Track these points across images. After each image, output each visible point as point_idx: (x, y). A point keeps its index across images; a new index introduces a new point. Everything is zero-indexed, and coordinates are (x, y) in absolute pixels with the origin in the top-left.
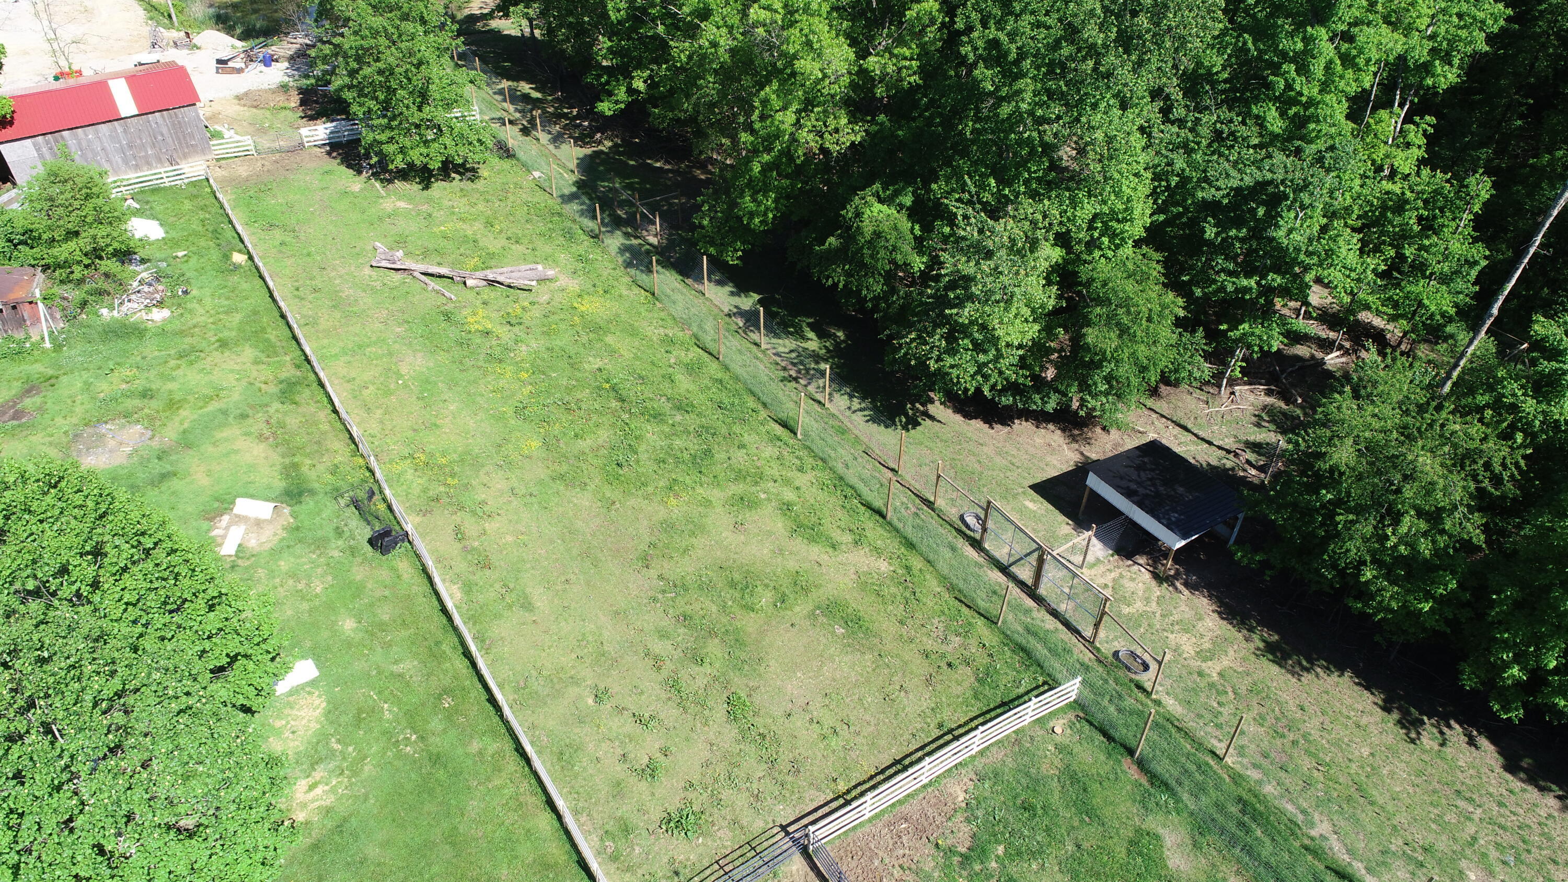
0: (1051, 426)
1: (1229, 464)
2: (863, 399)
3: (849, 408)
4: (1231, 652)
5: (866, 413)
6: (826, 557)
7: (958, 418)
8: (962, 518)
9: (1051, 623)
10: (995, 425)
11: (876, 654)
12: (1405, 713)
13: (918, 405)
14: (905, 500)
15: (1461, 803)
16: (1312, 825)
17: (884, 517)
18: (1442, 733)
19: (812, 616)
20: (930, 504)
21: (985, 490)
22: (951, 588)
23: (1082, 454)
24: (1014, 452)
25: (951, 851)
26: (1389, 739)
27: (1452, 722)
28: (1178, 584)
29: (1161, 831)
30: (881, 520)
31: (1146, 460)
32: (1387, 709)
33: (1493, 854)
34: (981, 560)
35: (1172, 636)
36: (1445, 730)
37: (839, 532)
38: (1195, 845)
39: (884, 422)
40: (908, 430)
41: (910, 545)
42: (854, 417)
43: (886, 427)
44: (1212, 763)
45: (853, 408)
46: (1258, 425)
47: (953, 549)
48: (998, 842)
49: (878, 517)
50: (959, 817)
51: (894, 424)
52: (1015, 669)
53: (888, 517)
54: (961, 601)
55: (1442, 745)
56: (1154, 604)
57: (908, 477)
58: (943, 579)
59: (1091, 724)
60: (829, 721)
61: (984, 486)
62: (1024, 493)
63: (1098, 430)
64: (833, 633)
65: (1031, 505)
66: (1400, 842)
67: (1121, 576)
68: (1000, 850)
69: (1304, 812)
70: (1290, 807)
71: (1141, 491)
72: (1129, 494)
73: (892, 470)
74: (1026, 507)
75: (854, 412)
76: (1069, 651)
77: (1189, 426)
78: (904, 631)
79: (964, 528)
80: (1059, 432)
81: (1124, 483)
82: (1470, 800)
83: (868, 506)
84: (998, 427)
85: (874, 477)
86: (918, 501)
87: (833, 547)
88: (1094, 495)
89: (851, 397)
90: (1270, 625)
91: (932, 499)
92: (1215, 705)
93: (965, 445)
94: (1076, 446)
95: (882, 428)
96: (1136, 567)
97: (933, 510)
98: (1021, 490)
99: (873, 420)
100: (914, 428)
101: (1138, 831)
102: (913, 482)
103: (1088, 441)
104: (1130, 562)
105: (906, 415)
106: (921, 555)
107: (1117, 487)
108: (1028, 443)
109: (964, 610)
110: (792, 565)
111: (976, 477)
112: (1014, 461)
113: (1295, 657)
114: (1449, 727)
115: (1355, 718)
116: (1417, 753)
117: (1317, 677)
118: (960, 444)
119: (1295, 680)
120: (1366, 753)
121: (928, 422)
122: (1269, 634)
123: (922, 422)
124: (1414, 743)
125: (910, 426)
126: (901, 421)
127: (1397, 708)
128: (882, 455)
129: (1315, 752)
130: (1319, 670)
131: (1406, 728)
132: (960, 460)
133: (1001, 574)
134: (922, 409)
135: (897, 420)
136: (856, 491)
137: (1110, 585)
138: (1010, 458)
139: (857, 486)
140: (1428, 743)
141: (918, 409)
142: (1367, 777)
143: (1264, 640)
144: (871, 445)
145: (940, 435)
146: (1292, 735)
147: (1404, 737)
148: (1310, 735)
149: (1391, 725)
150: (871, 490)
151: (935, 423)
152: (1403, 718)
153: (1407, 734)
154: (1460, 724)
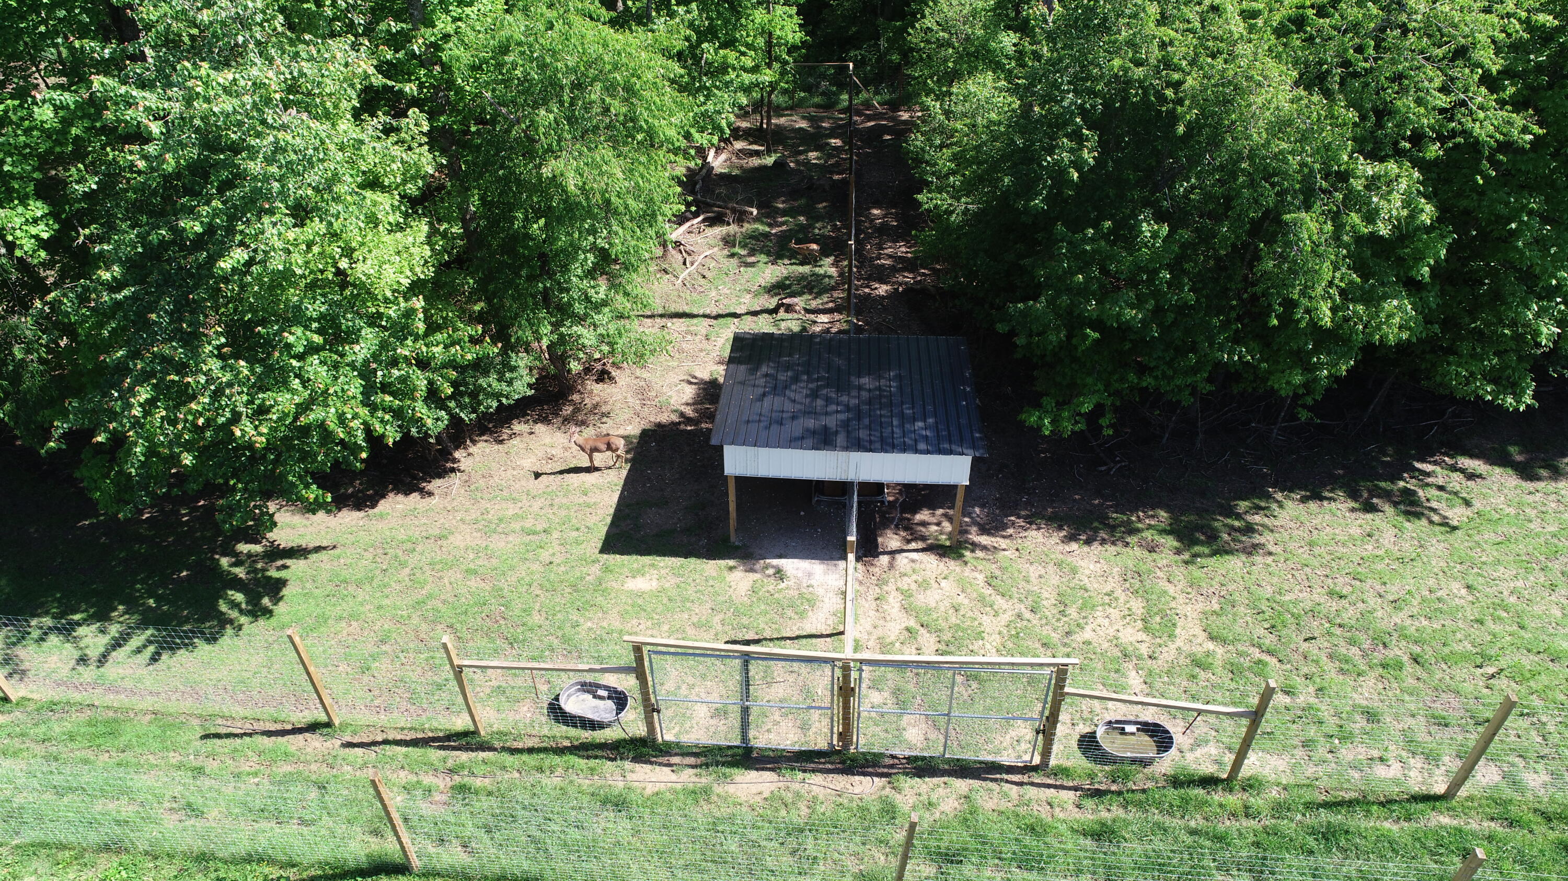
1: (794, 325)
2: (102, 616)
3: (83, 660)
4: (1170, 588)
5: (136, 641)
7: (349, 518)
8: (557, 712)
9: (945, 795)
10: (428, 487)
12: (1387, 495)
13: (244, 548)
14: (404, 777)
17: (404, 870)
20: (465, 740)
21: (536, 619)
24: (511, 510)
26: (1439, 547)
34: (688, 777)
35: (1087, 634)
36: (1433, 480)
40: (268, 613)
42: (111, 670)
43: (212, 639)
44: (1448, 821)
45: (94, 653)
46: (747, 264)
47: (619, 804)
51: (224, 622)
56: (1000, 602)
57: (363, 717)
61: (527, 611)
62: (607, 569)
65: (640, 584)
67: (906, 594)
72: (826, 438)
73: (313, 727)
74: (640, 594)
75: (103, 659)
79: (586, 735)
80: (540, 428)
85: (285, 781)
86: (434, 755)
89: (67, 631)
91: (461, 723)
93: (413, 560)
94: (589, 431)
95: (203, 649)
96: (902, 559)
97: (484, 747)
98: (595, 569)
99: (166, 646)
100: (277, 599)
102: (383, 719)
104: (884, 559)
105: (237, 584)
108: (514, 479)
111: (494, 606)
112: (528, 524)
113: (1216, 524)
114: (1428, 474)
115: (1381, 552)
116: (1477, 538)
117: (1272, 531)
118: (403, 565)
119: (1269, 560)
120: (1464, 592)
121: (297, 567)
122: (1153, 516)
123: (282, 574)
124: (1455, 528)
125: (266, 601)
126: (234, 605)
127: (1372, 496)
128: (258, 713)
129: (1446, 650)
130: (1257, 518)
131: (1418, 516)
132: (430, 596)
133: (753, 775)
134: (257, 548)
135: (223, 607)
136: (272, 862)
137: (912, 623)
138: (516, 526)
139: (262, 845)
140: (1457, 514)
141: (249, 555)
142: (1522, 627)
143: (1162, 532)
144: (211, 707)
145: (345, 574)
146: (1398, 651)
147: (1437, 528)
148: (1403, 628)
149: (1407, 524)
150: (303, 822)
151: (313, 557)
152: (1395, 504)
153: (1431, 522)
154: (1423, 461)
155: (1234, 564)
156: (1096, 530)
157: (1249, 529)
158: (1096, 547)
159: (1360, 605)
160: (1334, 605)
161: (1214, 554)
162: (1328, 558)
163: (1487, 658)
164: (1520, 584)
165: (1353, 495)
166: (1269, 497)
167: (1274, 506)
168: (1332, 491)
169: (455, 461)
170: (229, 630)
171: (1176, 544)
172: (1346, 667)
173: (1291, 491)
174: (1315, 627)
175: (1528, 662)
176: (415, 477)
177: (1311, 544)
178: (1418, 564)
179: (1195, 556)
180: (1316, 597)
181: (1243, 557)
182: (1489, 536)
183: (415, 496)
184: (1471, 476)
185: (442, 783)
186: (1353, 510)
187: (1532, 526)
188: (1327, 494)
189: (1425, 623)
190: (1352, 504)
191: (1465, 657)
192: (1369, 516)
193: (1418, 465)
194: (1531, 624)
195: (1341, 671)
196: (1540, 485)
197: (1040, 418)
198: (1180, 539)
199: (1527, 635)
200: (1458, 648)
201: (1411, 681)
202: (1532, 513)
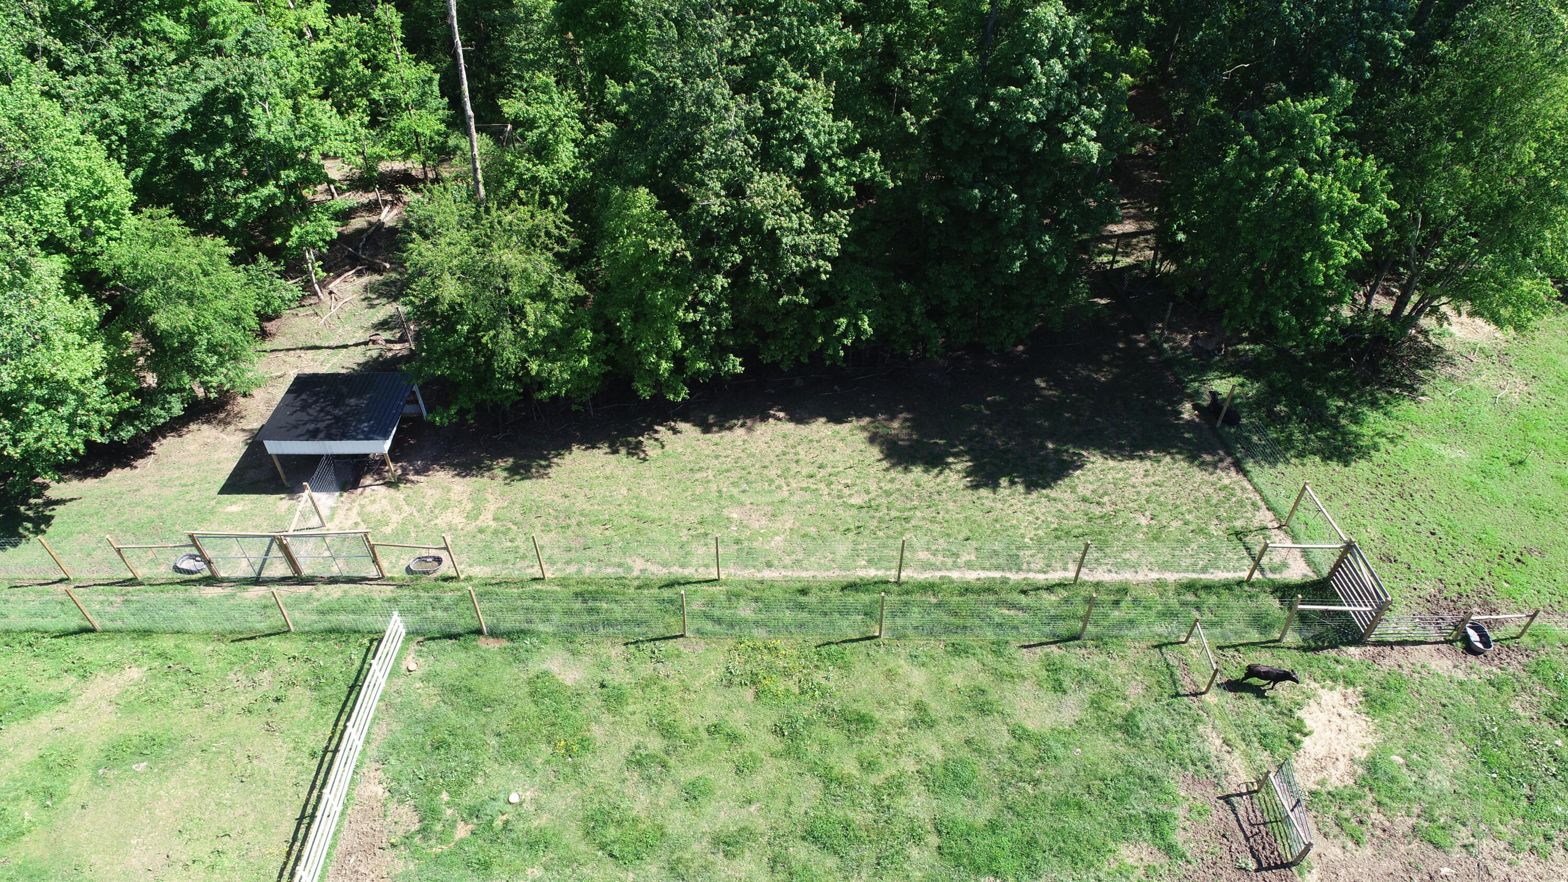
0: (193, 427)
1: (375, 354)
4: (490, 497)
6: (61, 717)
7: (90, 482)
8: (177, 569)
9: (336, 591)
10: (135, 464)
11: (198, 753)
12: (627, 444)
13: (32, 501)
14: (101, 598)
15: (698, 476)
16: (630, 569)
17: (93, 630)
18: (656, 440)
19: (98, 780)
20: (132, 582)
21: (177, 527)
22: (221, 637)
23: (244, 430)
24: (177, 474)
25: (408, 837)
26: (631, 470)
27: (656, 427)
28: (411, 477)
29: (544, 667)
30: (92, 635)
31: (304, 397)
32: (615, 452)
33: (735, 491)
34: (228, 590)
35: (438, 521)
36: (656, 436)
37: (54, 682)
38: (574, 653)
39: (10, 544)
40: (44, 532)
41: (147, 633)
43: (15, 545)
44: (539, 587)
46: (372, 306)
47: (192, 602)
48: (438, 793)
49: (86, 636)
50: (392, 806)
51: (21, 536)
52: (338, 653)
53: (98, 626)
54: (240, 640)
55: (663, 447)
56: (406, 508)
57: (85, 575)
58: (206, 636)
59: (433, 639)
60: (203, 850)
61: (173, 525)
62: (219, 502)
63: (240, 400)
64: (136, 775)
65: (234, 509)
66: (685, 532)
67: (362, 506)
68: (445, 796)
69: (620, 565)
70: (610, 570)
71: (321, 425)
72: (313, 435)
73: (61, 581)
74: (231, 514)
76: (370, 600)
77: (318, 344)
78: (208, 710)
79: (187, 577)
80: (205, 427)
81: (302, 429)
82: (700, 469)
83: (66, 634)
84: (140, 463)
85: (47, 602)
86: (116, 589)
87: (61, 700)
88: (285, 459)
90: (502, 455)
91: (130, 575)
92: (509, 544)
93: (120, 503)
94: (232, 428)
95: (10, 550)
96: (368, 490)
97: (141, 584)
98: (213, 503)
100: (48, 525)
101: (530, 682)
102: (95, 576)
103: (239, 416)
104: (360, 490)
105: (28, 519)
106: (165, 632)
107: (298, 437)
108: (184, 457)
109: (250, 644)
110: (28, 755)
111: (158, 523)
112: (183, 482)
113: (534, 464)
114: (657, 432)
115: (601, 474)
116: (653, 465)
117: (558, 466)
118: (115, 505)
119: (546, 481)
120: (625, 491)
121: (59, 509)
122: (504, 461)
123: (52, 513)
124: (647, 460)
125: (43, 527)
126: (27, 529)
127: (620, 446)
128: (35, 576)
129: (596, 519)
130: (556, 460)
131: (635, 454)
132: (127, 520)
133: (257, 588)
134: (40, 501)
135: (21, 530)
136: (37, 631)
137: (359, 520)
138: (177, 483)
139: (33, 625)
140: (653, 453)
141: (36, 504)
142: (637, 507)
143: (504, 469)
144: (15, 575)
145: (84, 511)
146: (574, 520)
147: (638, 461)
148: (585, 510)
149: (626, 459)
150: (53, 617)
151: (68, 504)
152: (629, 449)
153: (638, 458)
154: (661, 425)
155: (527, 483)
156: (472, 470)
157: (549, 466)
158: (468, 478)
159: (573, 501)
160: (561, 501)
161: (522, 479)
162: (575, 478)
163: (611, 521)
164: (654, 486)
165: (612, 445)
166: (569, 448)
167: (569, 453)
168: (603, 443)
169: (153, 448)
170: (24, 541)
171: (507, 475)
172: (546, 528)
174: (545, 511)
175: (627, 522)
176: (129, 459)
177: (573, 472)
178: (615, 479)
179: (513, 481)
180: (555, 498)
181: (535, 480)
182: (660, 463)
183: (128, 469)
184: (677, 432)
185: (119, 599)
186: (605, 453)
187: (684, 457)
188: (598, 445)
189: (596, 507)
190: (608, 450)
191: (602, 521)
192: (612, 456)
194: (643, 504)
196: (708, 435)
198: (510, 472)
199: (636, 510)
202: (690, 450)
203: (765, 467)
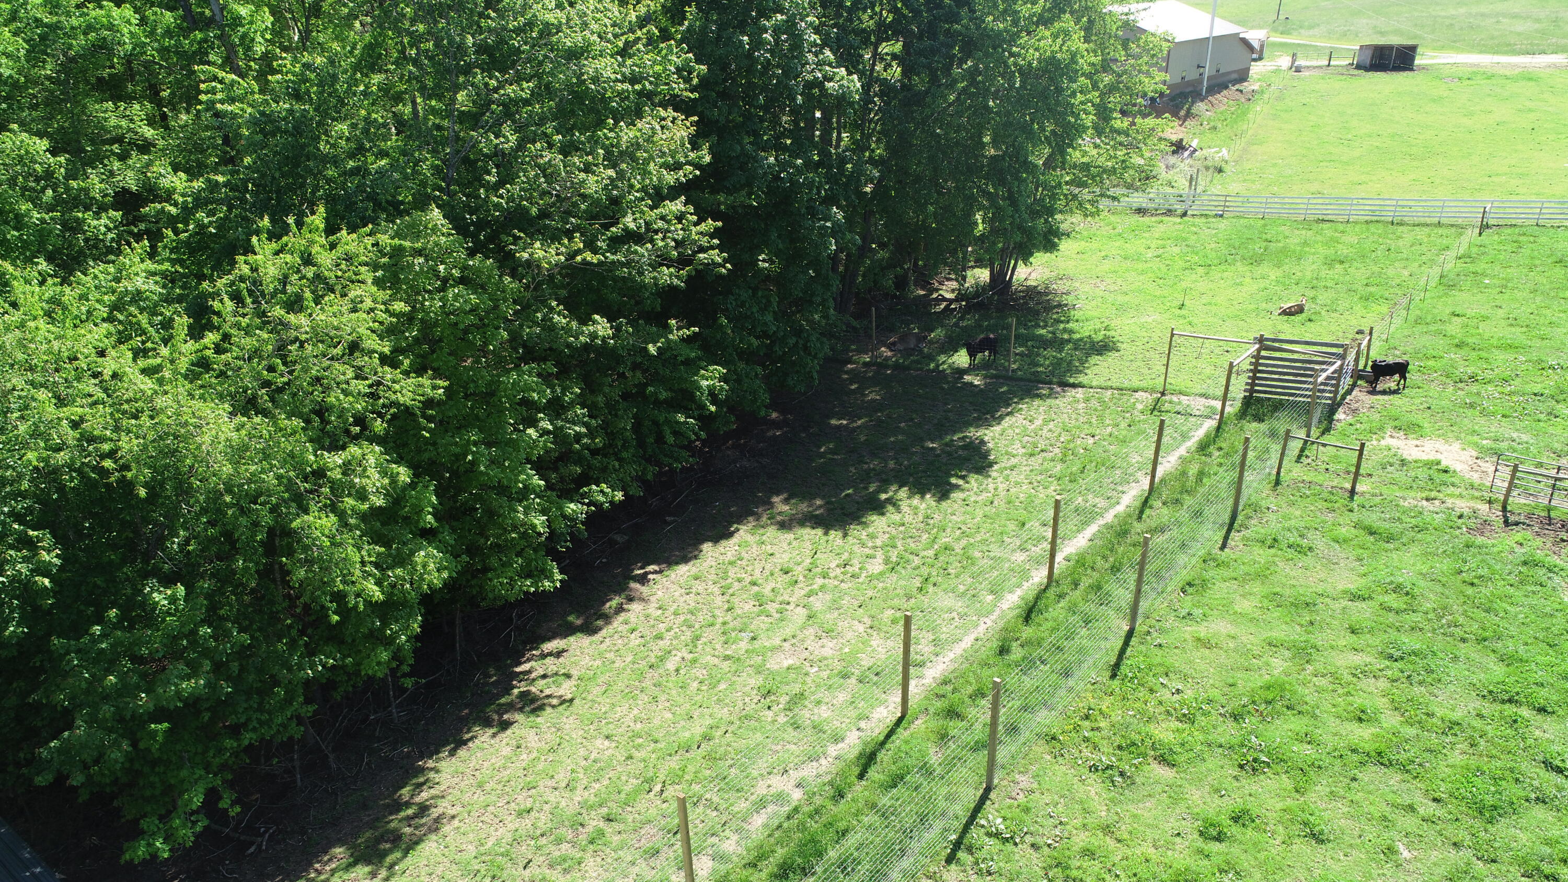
12: (511, 707)
15: (671, 665)
16: (780, 798)
18: (544, 676)
26: (567, 722)
32: (505, 726)
33: (743, 645)
36: (536, 675)
55: (568, 676)
66: (770, 714)
69: (761, 804)
70: (759, 821)
82: (662, 659)
113: (392, 825)
114: (529, 672)
115: (535, 755)
116: (590, 698)
117: (443, 797)
119: (456, 823)
120: (607, 743)
122: (330, 860)
124: (571, 700)
127: (501, 715)
129: (623, 795)
130: (424, 795)
131: (541, 708)
140: (566, 689)
142: (656, 742)
143: (348, 867)
146: (594, 822)
147: (561, 708)
148: (586, 801)
149: (539, 720)
152: (521, 710)
153: (553, 707)
154: (520, 664)
155: (430, 848)
157: (424, 809)
159: (546, 807)
160: (528, 821)
161: (406, 853)
162: (500, 787)
163: (650, 781)
164: (636, 711)
165: (487, 723)
166: (422, 770)
167: (432, 775)
168: (469, 731)
171: (367, 869)
172: (566, 865)
173: (438, 752)
174: (525, 851)
175: (674, 763)
177: (480, 786)
178: (565, 744)
179: (391, 866)
180: (511, 826)
181: (433, 837)
182: (596, 691)
184: (559, 654)
186: (494, 735)
187: (617, 665)
188: (467, 736)
189: (597, 786)
190: (491, 731)
191: (637, 791)
192: (509, 732)
193: (518, 669)
194: (658, 735)
195: (566, 871)
196: (603, 633)
197: (149, 845)
198: (368, 862)
199: (661, 745)
200: (627, 788)
201: (616, 838)
202: (610, 656)
203: (729, 610)
